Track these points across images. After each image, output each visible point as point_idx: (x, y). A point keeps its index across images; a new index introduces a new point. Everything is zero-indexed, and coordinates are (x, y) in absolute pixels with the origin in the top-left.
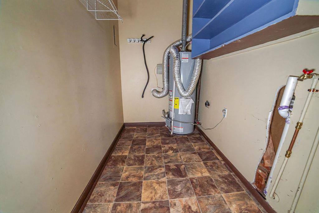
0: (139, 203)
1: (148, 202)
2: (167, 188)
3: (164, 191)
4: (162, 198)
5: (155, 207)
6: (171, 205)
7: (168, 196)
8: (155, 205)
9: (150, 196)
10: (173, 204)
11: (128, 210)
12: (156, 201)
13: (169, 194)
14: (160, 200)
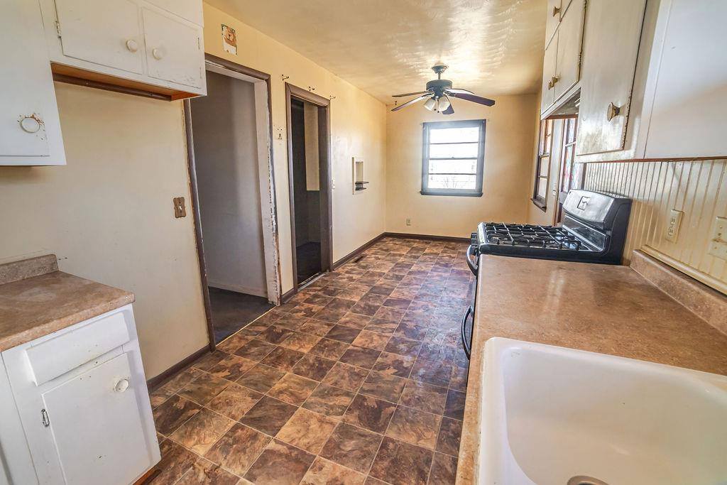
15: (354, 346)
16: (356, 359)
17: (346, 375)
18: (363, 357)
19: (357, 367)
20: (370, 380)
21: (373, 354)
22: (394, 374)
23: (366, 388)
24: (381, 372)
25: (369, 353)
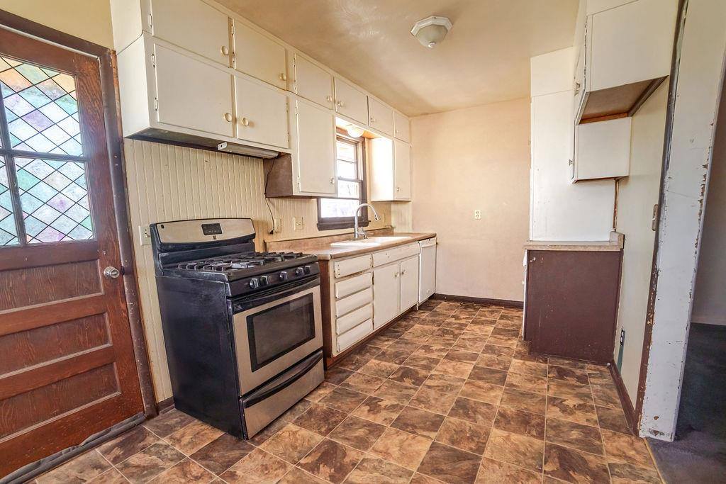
15: (428, 437)
16: (425, 418)
17: (433, 402)
18: (415, 421)
19: (422, 409)
20: (408, 397)
21: (403, 424)
22: (382, 400)
23: (412, 391)
24: (396, 403)
25: (407, 425)
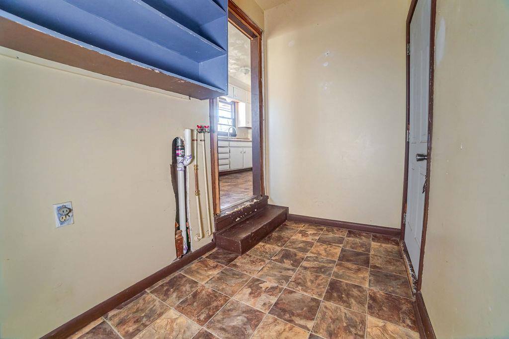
0: (314, 332)
1: (299, 327)
2: (256, 332)
3: (265, 330)
4: (276, 320)
5: (293, 314)
6: (270, 306)
7: (264, 319)
8: (290, 317)
9: (293, 333)
10: (267, 306)
11: (334, 329)
12: (287, 321)
13: (259, 321)
14: (280, 320)
